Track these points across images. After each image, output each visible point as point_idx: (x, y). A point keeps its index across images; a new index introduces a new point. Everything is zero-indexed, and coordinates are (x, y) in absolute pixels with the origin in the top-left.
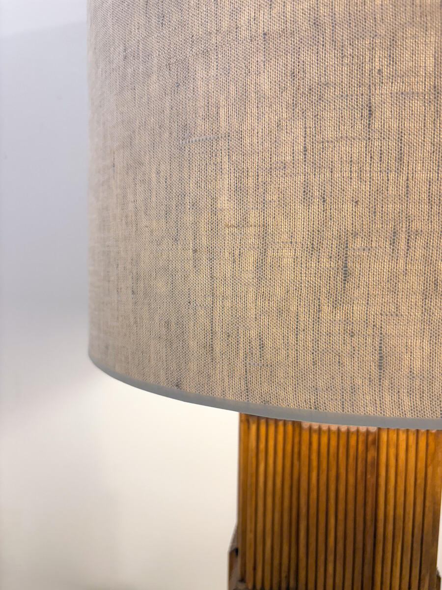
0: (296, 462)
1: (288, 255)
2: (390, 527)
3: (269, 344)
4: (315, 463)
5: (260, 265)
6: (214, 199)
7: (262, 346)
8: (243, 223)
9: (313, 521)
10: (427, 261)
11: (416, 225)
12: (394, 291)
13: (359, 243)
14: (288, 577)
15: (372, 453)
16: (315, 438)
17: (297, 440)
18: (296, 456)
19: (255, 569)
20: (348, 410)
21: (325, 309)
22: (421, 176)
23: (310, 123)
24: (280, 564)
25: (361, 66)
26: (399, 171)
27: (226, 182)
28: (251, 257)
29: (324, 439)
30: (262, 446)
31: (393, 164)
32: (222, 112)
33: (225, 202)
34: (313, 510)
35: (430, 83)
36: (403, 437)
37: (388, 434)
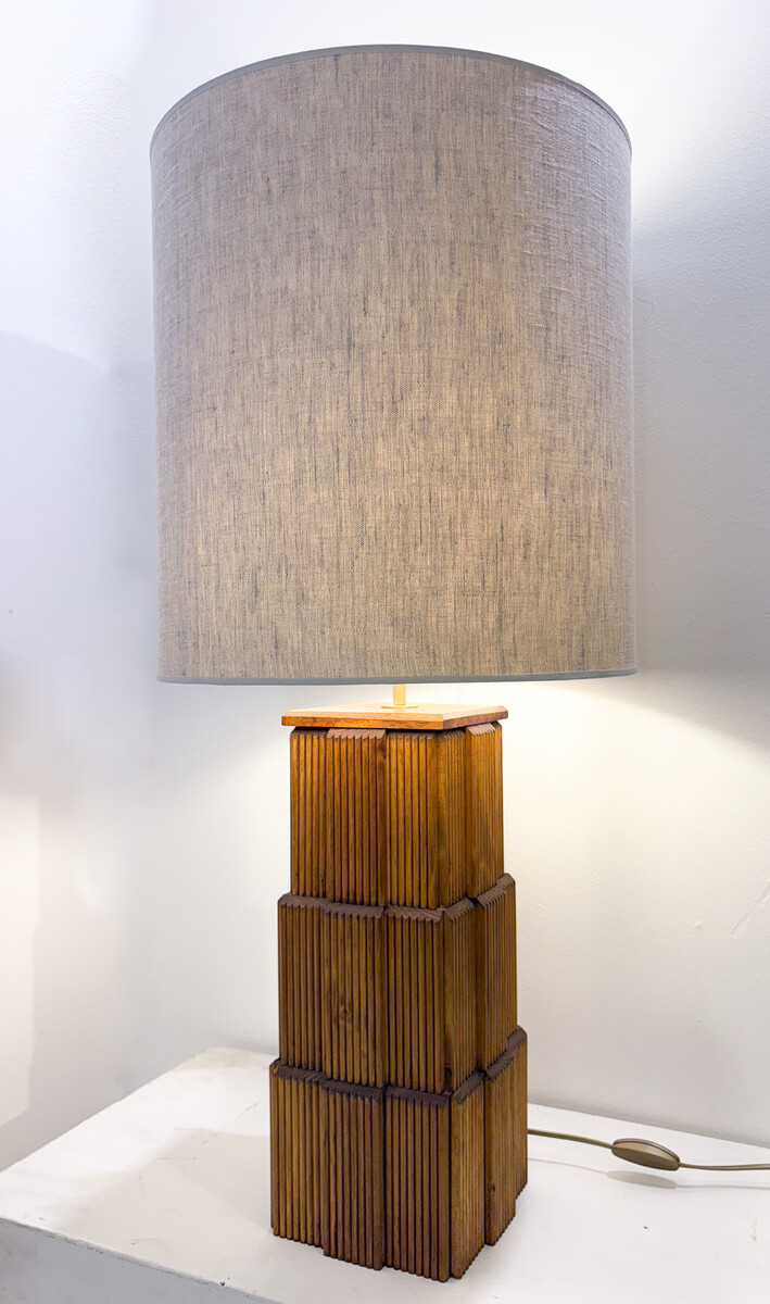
1: (229, 581)
3: (223, 638)
4: (337, 769)
5: (217, 587)
6: (196, 549)
8: (209, 564)
10: (298, 582)
11: (290, 561)
12: (281, 601)
13: (262, 574)
14: (324, 880)
15: (380, 757)
16: (336, 745)
21: (248, 614)
22: (291, 532)
23: (236, 503)
25: (258, 470)
26: (280, 530)
27: (201, 538)
28: (213, 584)
29: (343, 747)
30: (302, 758)
31: (277, 525)
32: (198, 495)
33: (201, 552)
35: (293, 478)
36: (407, 744)
37: (394, 743)
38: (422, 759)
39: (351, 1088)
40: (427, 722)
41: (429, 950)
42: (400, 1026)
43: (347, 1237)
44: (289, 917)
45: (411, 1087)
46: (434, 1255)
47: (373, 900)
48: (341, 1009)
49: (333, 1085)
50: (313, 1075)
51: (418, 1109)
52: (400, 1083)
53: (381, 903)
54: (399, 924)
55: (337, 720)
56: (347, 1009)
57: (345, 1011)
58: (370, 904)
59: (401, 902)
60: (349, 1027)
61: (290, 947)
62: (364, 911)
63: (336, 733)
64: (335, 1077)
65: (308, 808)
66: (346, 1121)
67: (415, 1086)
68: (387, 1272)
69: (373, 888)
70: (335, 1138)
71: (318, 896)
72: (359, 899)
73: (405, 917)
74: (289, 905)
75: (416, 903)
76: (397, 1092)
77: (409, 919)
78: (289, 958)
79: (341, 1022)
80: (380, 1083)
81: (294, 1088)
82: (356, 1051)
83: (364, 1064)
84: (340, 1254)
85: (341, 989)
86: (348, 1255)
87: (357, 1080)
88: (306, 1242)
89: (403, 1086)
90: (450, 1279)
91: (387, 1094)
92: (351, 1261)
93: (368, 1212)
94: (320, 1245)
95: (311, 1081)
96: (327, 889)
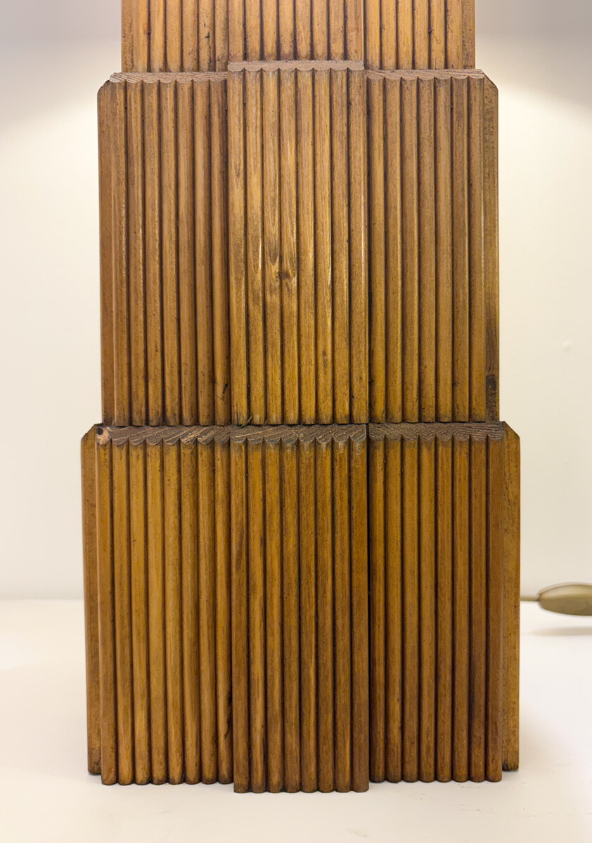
39: (300, 433)
41: (461, 135)
43: (292, 740)
46: (479, 732)
47: (338, 49)
48: (274, 268)
49: (255, 434)
50: (194, 433)
52: (397, 415)
54: (394, 93)
56: (288, 265)
57: (282, 275)
58: (328, 57)
61: (137, 170)
62: (324, 65)
64: (258, 417)
66: (290, 501)
67: (430, 413)
68: (382, 794)
70: (264, 542)
71: (196, 66)
73: (409, 79)
76: (394, 432)
79: (273, 299)
80: (361, 414)
81: (154, 464)
82: (309, 354)
83: (325, 381)
84: (275, 778)
85: (272, 229)
86: (294, 777)
87: (309, 415)
88: (184, 780)
89: (404, 420)
90: (504, 774)
91: (372, 437)
92: (300, 788)
93: (343, 678)
94: (217, 779)
95: (196, 442)
96: (218, 53)
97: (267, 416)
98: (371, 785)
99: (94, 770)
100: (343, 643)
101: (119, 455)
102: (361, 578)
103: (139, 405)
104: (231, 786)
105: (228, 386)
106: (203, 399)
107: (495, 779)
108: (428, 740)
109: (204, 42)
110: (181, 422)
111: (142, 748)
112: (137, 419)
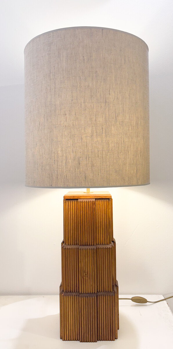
0: (77, 211)
1: (70, 161)
2: (99, 224)
3: (68, 176)
4: (81, 210)
5: (66, 163)
6: (58, 152)
7: (67, 176)
8: (63, 156)
9: (82, 224)
10: (91, 161)
11: (90, 156)
12: (87, 166)
13: (81, 159)
14: (76, 240)
15: (94, 206)
16: (81, 203)
17: (77, 205)
18: (77, 209)
19: (68, 240)
20: (81, 186)
21: (76, 169)
22: (90, 148)
23: (73, 140)
24: (75, 237)
25: (80, 132)
26: (87, 148)
27: (60, 149)
28: (64, 161)
29: (83, 204)
30: (69, 207)
31: (86, 147)
32: (59, 137)
33: (59, 152)
34: (81, 221)
35: (90, 135)
36: (101, 202)
37: (98, 202)
38: (105, 206)
39: (88, 295)
40: (107, 196)
41: (109, 255)
42: (100, 276)
43: (87, 335)
44: (67, 251)
45: (104, 292)
46: (111, 334)
47: (93, 244)
49: (82, 295)
51: (107, 297)
53: (95, 244)
54: (100, 250)
55: (81, 197)
56: (86, 273)
57: (85, 274)
58: (92, 245)
59: (100, 244)
60: (87, 278)
62: (91, 247)
63: (81, 200)
64: (83, 292)
65: (71, 221)
66: (87, 304)
67: (105, 291)
68: (99, 342)
69: (93, 241)
70: (84, 309)
71: (74, 245)
72: (88, 244)
73: (102, 247)
74: (67, 248)
75: (104, 244)
76: (100, 294)
77: (103, 248)
78: (67, 262)
79: (84, 278)
80: (96, 292)
81: (69, 298)
82: (89, 285)
83: (91, 288)
84: (85, 341)
85: (84, 269)
86: (87, 340)
87: (89, 292)
88: (73, 340)
89: (102, 292)
90: (115, 340)
91: (97, 295)
92: (88, 342)
93: (94, 327)
94: (77, 340)
95: (75, 295)
96: (77, 242)
97: (84, 292)
98: (98, 341)
99: (61, 338)
100: (94, 323)
101: (65, 297)
102: (96, 314)
103: (67, 290)
104: (79, 341)
105: (79, 287)
106: (76, 289)
107: (114, 340)
108: (105, 335)
109: (75, 241)
110: (73, 292)
111: (68, 336)
112: (67, 292)
